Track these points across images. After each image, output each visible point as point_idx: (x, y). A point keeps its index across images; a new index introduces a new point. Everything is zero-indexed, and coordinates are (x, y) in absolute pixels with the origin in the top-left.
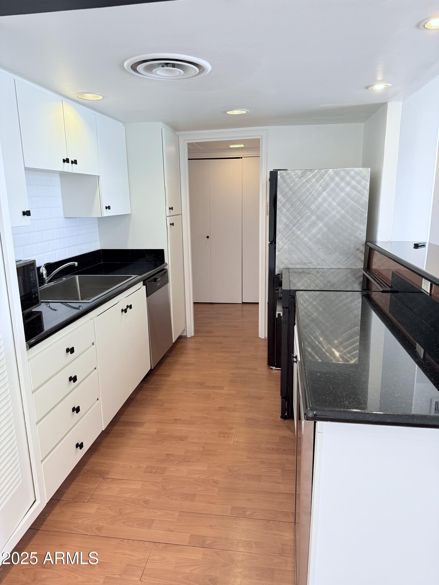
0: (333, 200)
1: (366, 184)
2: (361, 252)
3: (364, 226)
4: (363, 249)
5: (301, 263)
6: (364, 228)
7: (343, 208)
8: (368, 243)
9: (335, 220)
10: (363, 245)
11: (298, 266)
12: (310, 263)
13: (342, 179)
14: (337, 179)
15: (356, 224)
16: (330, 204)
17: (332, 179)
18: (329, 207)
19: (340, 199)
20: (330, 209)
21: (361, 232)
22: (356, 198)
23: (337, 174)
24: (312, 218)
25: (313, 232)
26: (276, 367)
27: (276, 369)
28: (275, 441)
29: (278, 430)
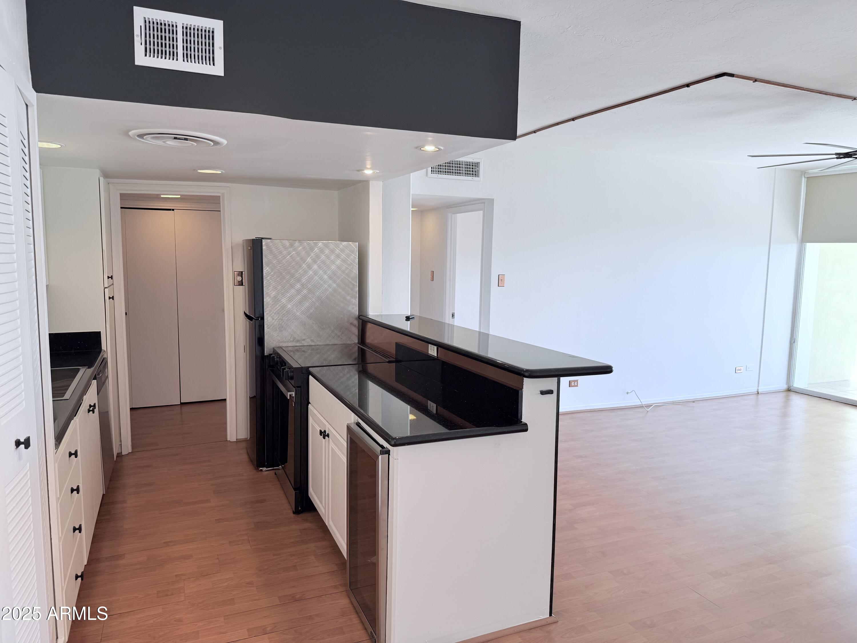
0: (324, 273)
1: (355, 258)
2: (355, 326)
3: (355, 299)
4: (356, 322)
5: (294, 340)
6: (356, 301)
7: (334, 282)
8: (361, 317)
9: (328, 294)
10: (356, 319)
11: (290, 344)
12: (304, 340)
13: (332, 251)
14: (327, 251)
15: (348, 298)
16: (321, 278)
17: (322, 251)
18: (320, 280)
19: (330, 272)
20: (322, 282)
21: (354, 306)
22: (347, 272)
23: (326, 246)
24: (304, 291)
25: (305, 306)
26: (267, 468)
27: (266, 470)
28: (297, 535)
29: (296, 525)
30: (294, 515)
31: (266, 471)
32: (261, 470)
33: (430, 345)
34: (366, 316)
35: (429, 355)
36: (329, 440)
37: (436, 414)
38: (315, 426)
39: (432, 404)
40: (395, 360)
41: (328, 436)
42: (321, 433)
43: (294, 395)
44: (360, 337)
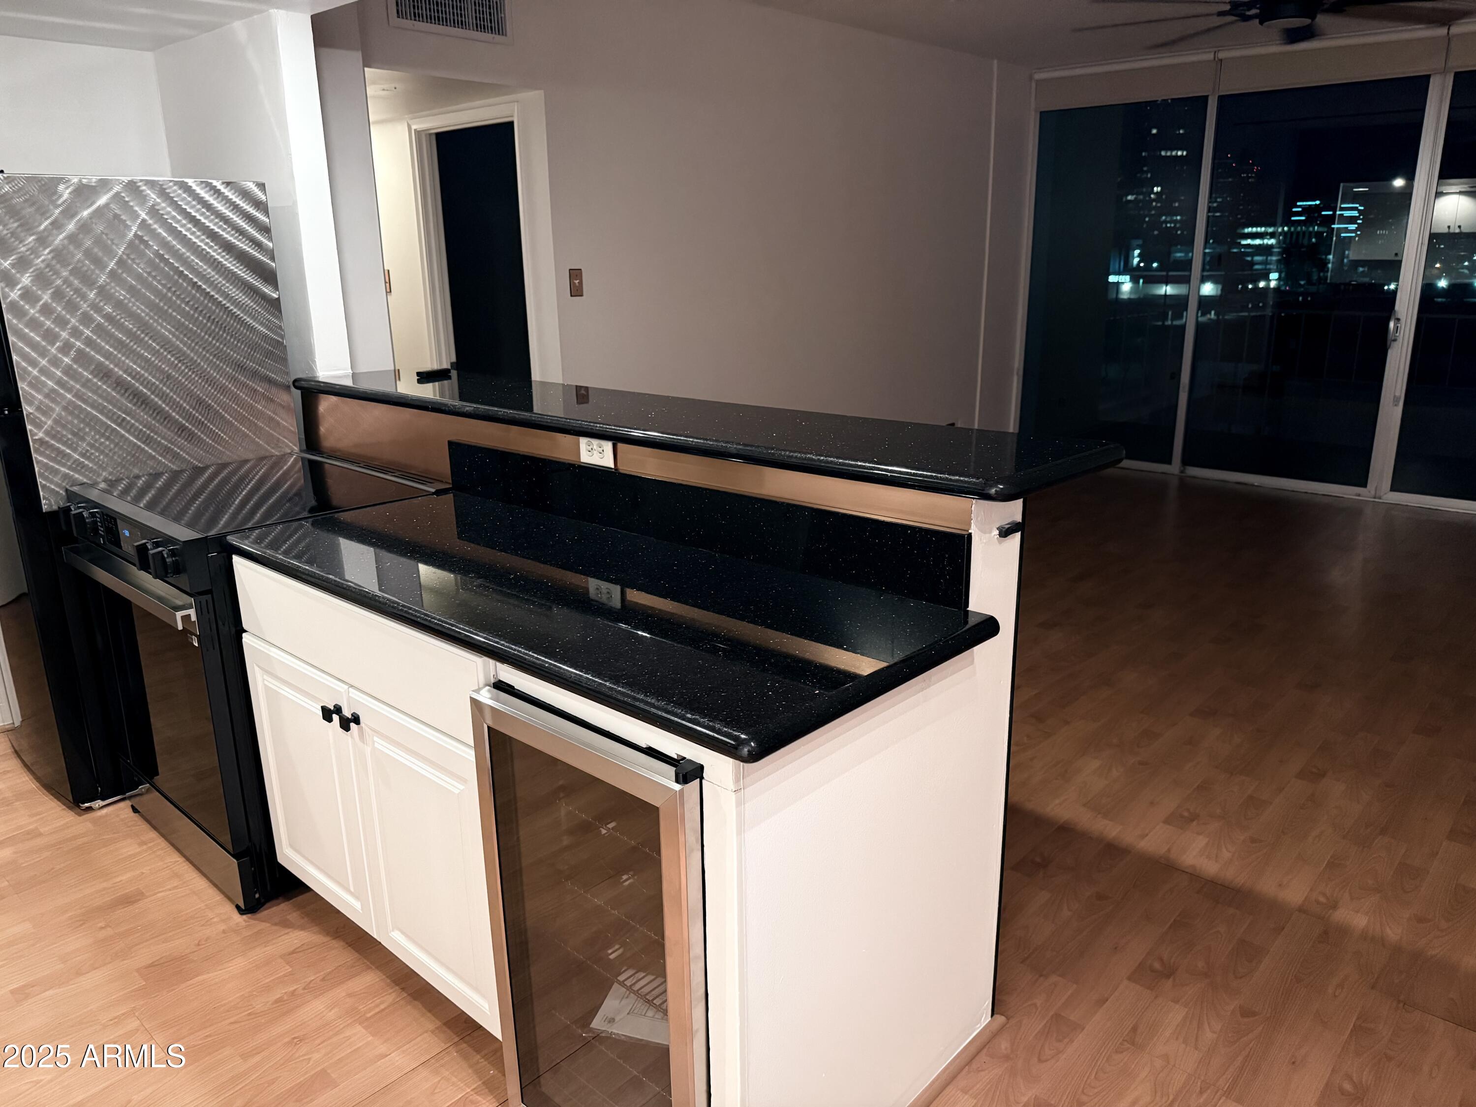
8: (300, 382)
10: (286, 388)
26: (102, 799)
28: (282, 974)
29: (264, 945)
30: (244, 917)
31: (103, 808)
32: (90, 808)
33: (583, 441)
34: (314, 379)
35: (583, 464)
36: (361, 733)
37: (622, 609)
38: (282, 692)
39: (604, 585)
40: (451, 486)
41: (356, 719)
42: (327, 714)
43: (194, 618)
44: (303, 437)
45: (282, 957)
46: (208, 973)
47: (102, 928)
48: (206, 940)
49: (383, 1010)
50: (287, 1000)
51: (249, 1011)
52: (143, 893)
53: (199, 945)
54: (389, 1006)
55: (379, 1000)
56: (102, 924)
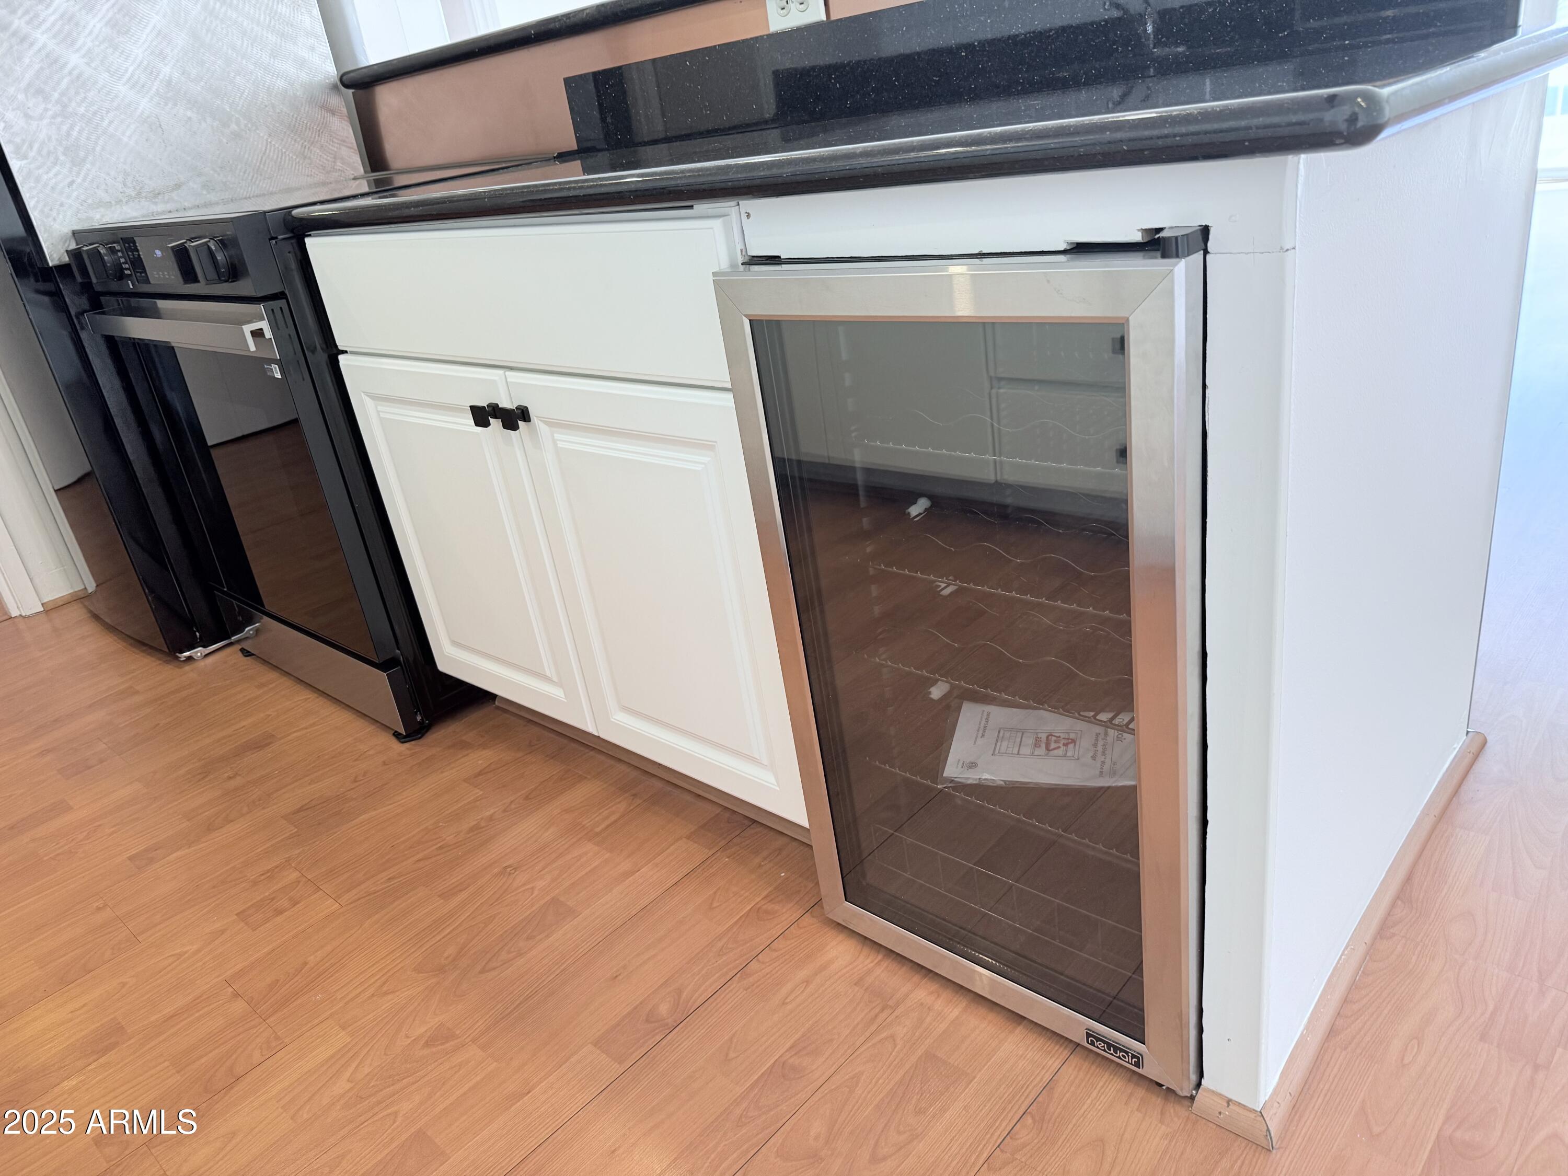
26: (205, 647)
27: (207, 652)
28: (472, 798)
29: (440, 771)
30: (407, 745)
31: (207, 655)
32: (190, 658)
41: (525, 411)
42: (481, 418)
43: (268, 334)
45: (465, 780)
46: (375, 810)
47: (230, 778)
48: (364, 775)
49: (615, 821)
50: (487, 826)
51: (439, 845)
52: (273, 735)
53: (355, 781)
54: (622, 816)
55: (607, 812)
56: (230, 774)
